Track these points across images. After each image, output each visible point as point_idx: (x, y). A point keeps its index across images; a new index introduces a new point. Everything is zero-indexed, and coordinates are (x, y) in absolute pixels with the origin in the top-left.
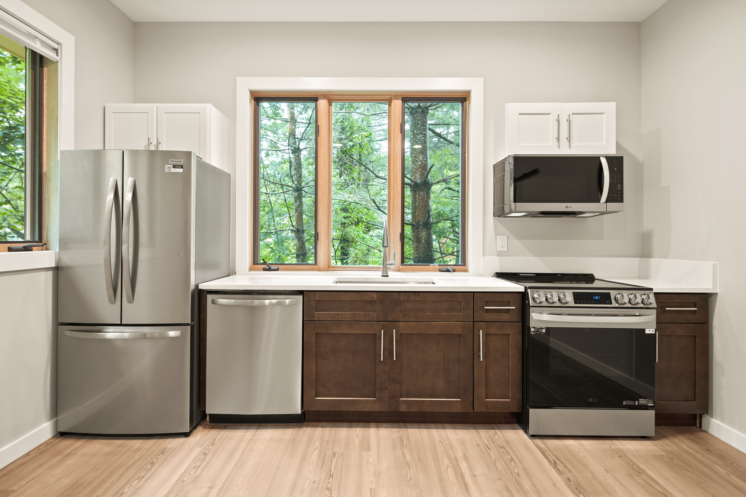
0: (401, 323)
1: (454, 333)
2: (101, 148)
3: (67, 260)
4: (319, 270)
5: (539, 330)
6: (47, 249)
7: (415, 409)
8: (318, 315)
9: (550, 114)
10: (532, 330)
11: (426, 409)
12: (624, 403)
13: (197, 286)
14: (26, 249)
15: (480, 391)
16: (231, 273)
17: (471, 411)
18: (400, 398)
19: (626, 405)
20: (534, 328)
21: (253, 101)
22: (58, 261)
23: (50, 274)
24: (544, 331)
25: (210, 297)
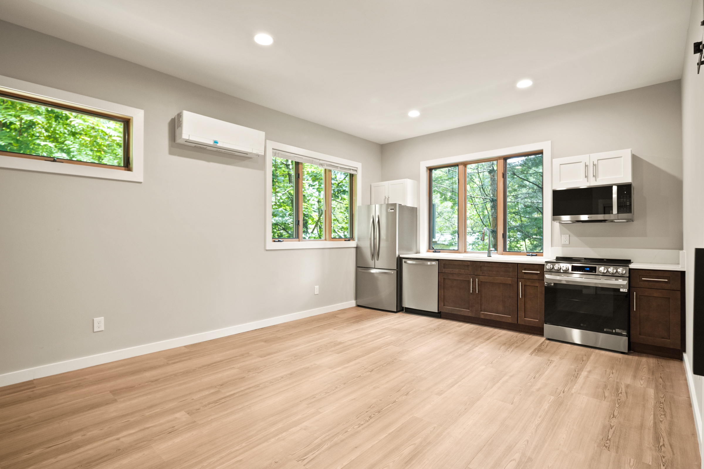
0: (481, 276)
1: (507, 283)
2: (370, 204)
3: (360, 245)
4: (459, 253)
5: (550, 284)
6: (354, 241)
7: (488, 318)
8: (444, 270)
9: (581, 162)
10: (546, 283)
11: (492, 318)
12: (605, 330)
13: (399, 256)
14: (349, 240)
15: (521, 314)
16: (418, 252)
17: (516, 323)
18: (481, 311)
19: (606, 331)
20: (547, 283)
21: (428, 171)
22: (357, 245)
23: (355, 249)
24: (552, 284)
25: (404, 260)
